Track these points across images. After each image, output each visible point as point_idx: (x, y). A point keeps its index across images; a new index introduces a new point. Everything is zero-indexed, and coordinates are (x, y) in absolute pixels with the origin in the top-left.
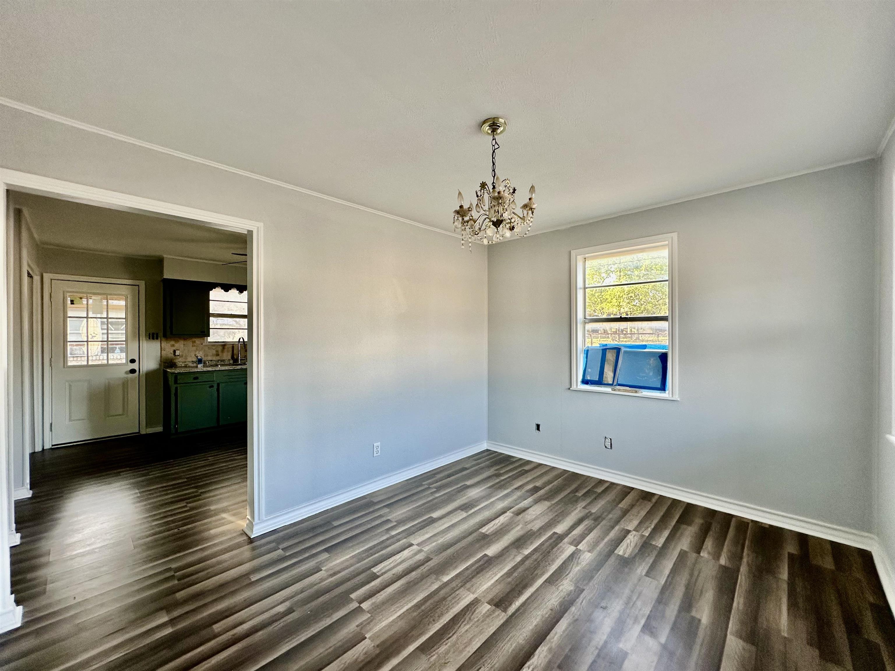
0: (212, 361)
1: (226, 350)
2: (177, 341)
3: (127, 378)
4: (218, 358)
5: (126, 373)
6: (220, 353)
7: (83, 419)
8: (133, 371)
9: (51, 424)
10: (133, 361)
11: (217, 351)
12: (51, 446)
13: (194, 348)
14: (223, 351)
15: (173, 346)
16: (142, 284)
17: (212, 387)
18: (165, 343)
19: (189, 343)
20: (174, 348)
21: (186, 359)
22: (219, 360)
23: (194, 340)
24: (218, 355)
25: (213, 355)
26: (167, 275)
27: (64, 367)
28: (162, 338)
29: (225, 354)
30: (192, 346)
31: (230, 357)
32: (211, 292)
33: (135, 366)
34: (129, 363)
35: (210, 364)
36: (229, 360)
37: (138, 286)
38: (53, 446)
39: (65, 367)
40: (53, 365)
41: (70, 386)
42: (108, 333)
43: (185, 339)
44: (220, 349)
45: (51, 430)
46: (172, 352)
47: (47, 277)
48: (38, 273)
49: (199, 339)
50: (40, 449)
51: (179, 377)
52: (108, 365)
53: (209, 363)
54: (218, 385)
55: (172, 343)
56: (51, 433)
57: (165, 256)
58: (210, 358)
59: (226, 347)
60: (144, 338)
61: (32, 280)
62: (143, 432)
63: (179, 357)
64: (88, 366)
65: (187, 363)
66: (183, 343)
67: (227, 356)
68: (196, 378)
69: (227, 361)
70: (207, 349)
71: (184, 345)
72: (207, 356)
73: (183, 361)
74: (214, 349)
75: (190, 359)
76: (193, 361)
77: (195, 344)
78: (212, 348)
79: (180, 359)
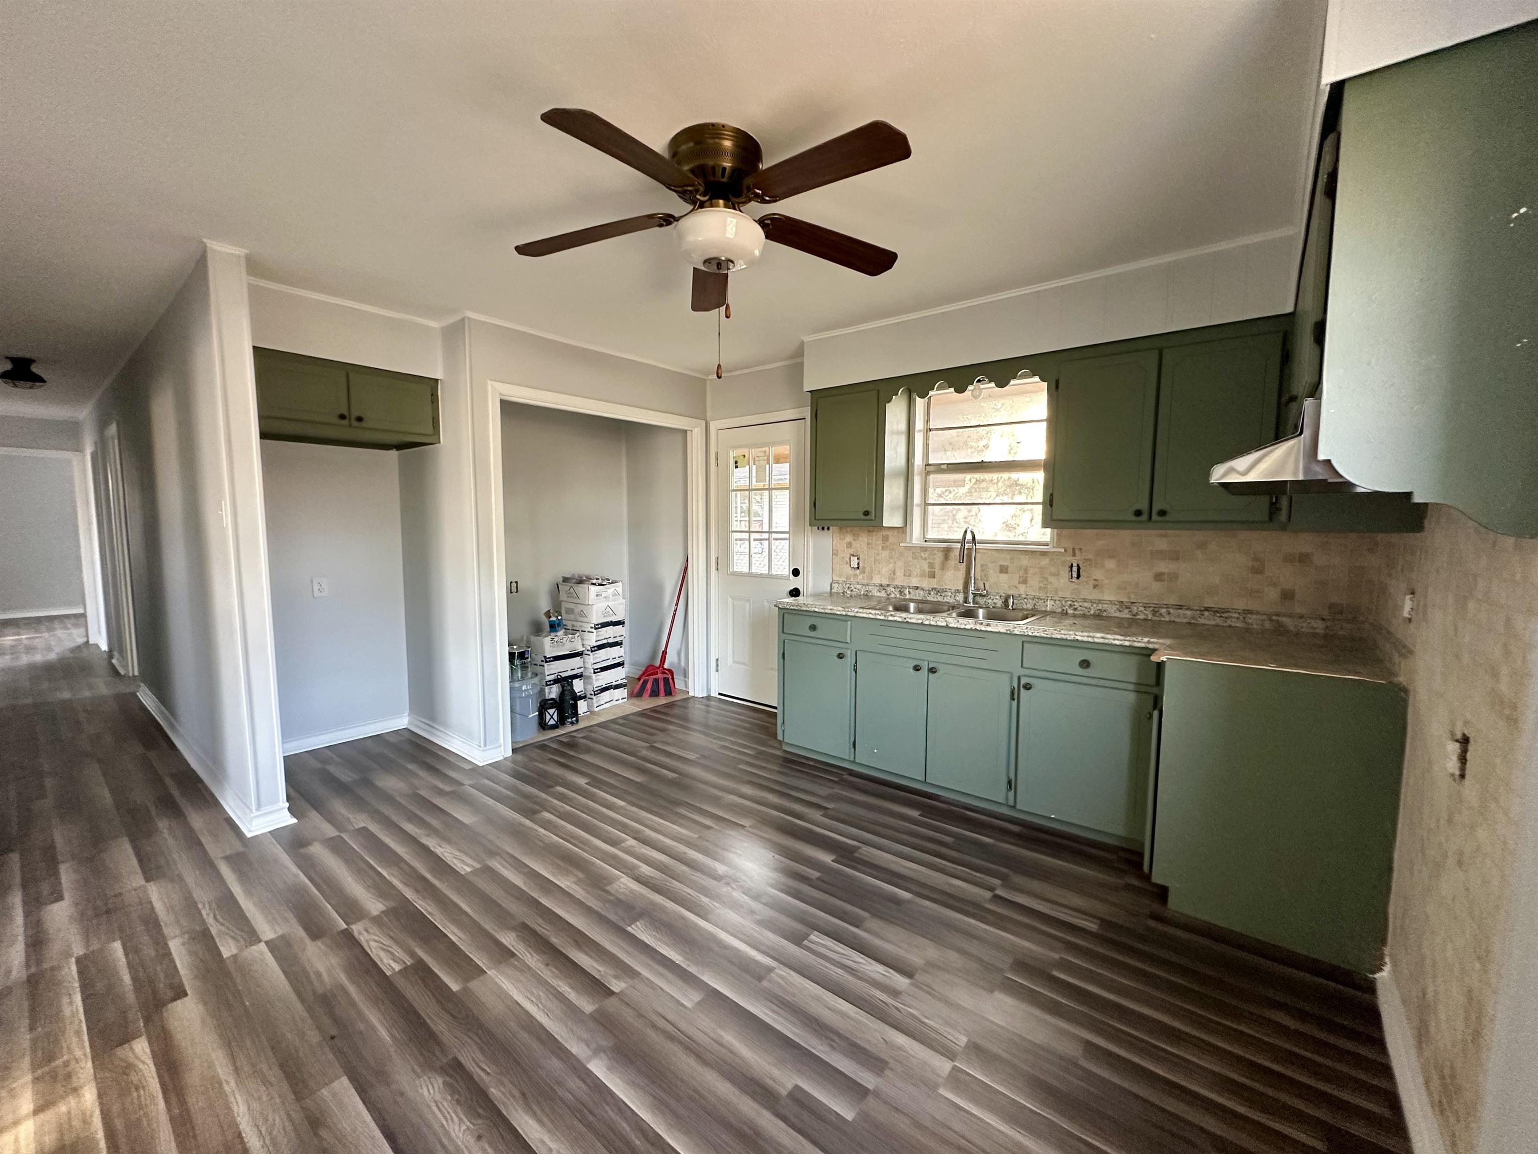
0: (917, 588)
1: (952, 563)
2: (856, 536)
4: (933, 583)
5: (788, 594)
6: (937, 570)
8: (794, 592)
9: (717, 661)
10: (796, 573)
11: (931, 565)
12: (718, 695)
13: (886, 554)
14: (943, 567)
15: (850, 545)
17: (841, 656)
18: (838, 538)
19: (877, 539)
20: (852, 552)
21: (871, 578)
22: (933, 589)
23: (885, 533)
24: (932, 575)
25: (922, 575)
27: (729, 573)
29: (949, 575)
30: (883, 548)
31: (956, 585)
33: (799, 583)
34: (792, 575)
38: (720, 694)
40: (719, 567)
43: (870, 531)
44: (939, 558)
46: (848, 560)
47: (714, 426)
49: (894, 533)
51: (786, 616)
52: (769, 576)
53: (910, 593)
54: (856, 654)
55: (849, 538)
56: (718, 673)
58: (915, 582)
59: (951, 554)
60: (809, 528)
63: (858, 571)
64: (750, 575)
65: (870, 588)
66: (866, 540)
67: (953, 579)
68: (813, 628)
69: (950, 594)
70: (910, 559)
71: (868, 544)
72: (910, 576)
73: (865, 582)
74: (925, 559)
75: (877, 580)
76: (881, 585)
77: (888, 543)
78: (922, 557)
79: (861, 577)
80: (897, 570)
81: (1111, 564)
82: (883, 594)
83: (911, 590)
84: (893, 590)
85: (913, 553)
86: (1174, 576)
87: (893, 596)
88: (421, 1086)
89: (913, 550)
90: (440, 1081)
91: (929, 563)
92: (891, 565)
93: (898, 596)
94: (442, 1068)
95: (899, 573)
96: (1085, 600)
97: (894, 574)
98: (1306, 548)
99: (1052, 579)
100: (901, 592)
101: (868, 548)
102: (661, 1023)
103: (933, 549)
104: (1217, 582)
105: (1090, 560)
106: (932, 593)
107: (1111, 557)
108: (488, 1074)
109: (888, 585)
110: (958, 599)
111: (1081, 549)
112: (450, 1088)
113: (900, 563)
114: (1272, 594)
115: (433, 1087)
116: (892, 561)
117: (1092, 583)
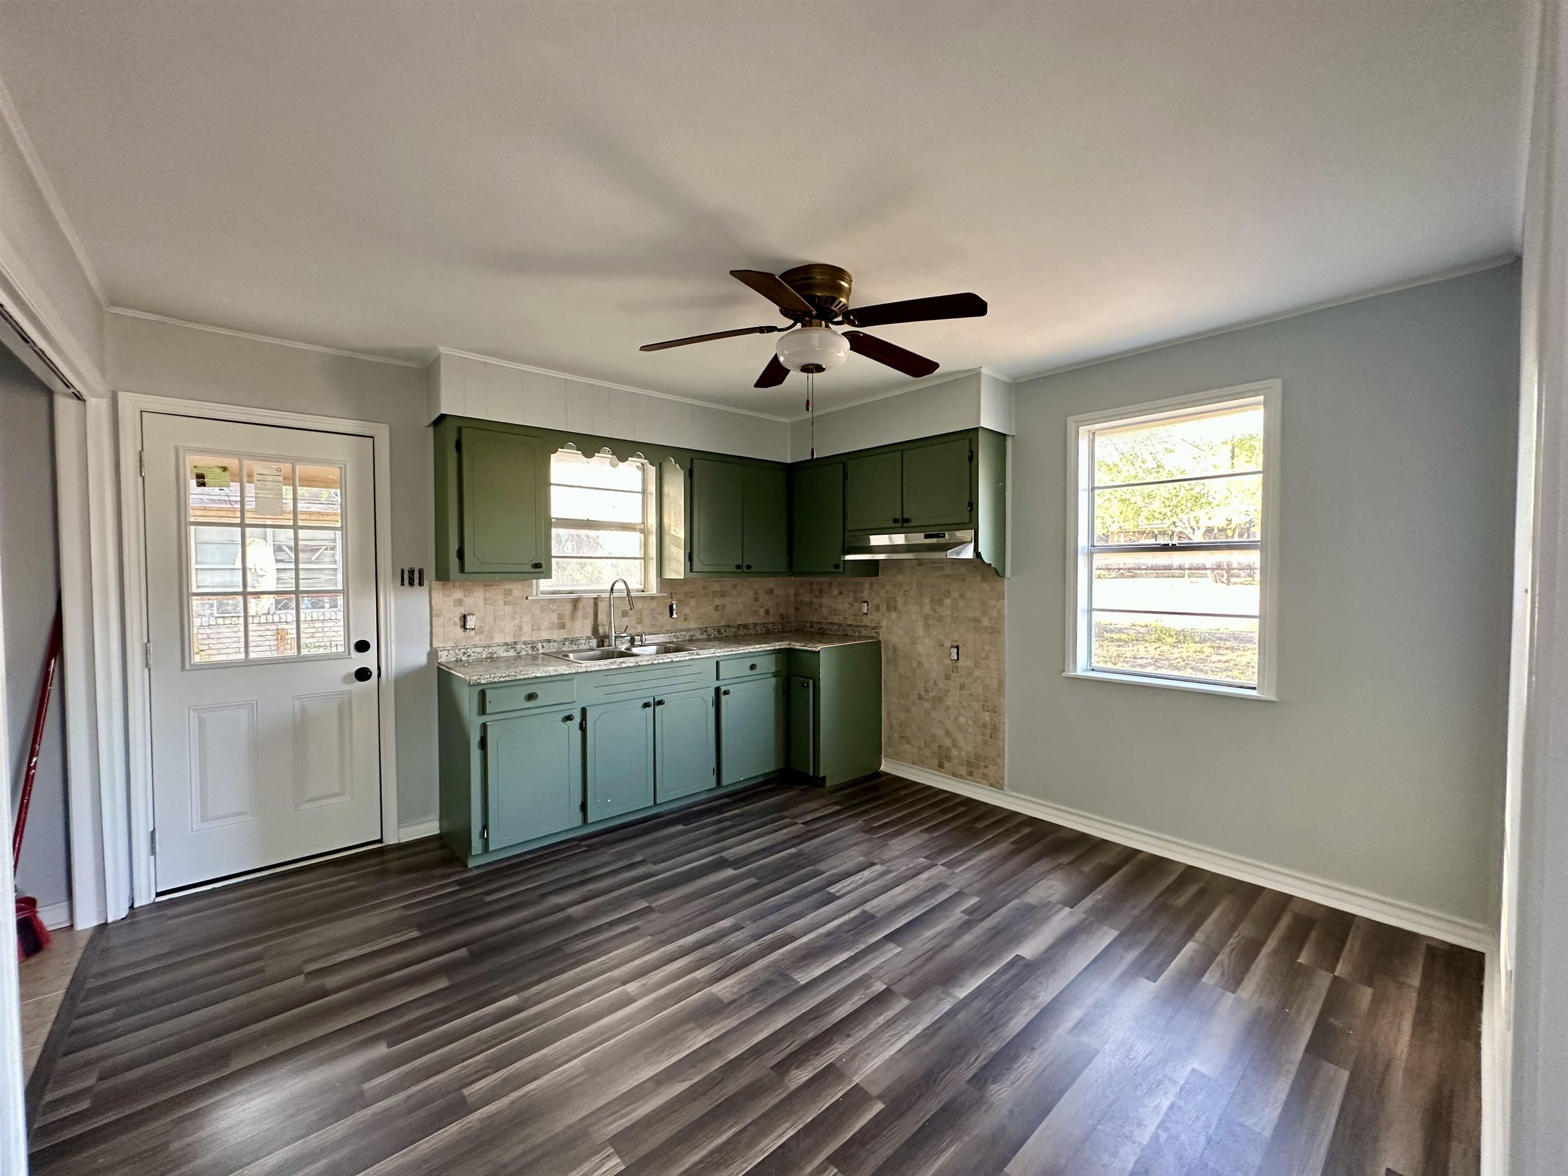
0: (549, 641)
1: (580, 613)
2: (468, 591)
3: (349, 693)
4: (563, 634)
5: (346, 679)
6: (567, 621)
7: (241, 814)
8: (363, 674)
9: (153, 833)
10: (362, 646)
11: (560, 616)
12: (154, 895)
13: (509, 609)
14: (573, 616)
15: (459, 602)
16: (382, 432)
17: (569, 718)
18: (441, 595)
19: (497, 594)
20: (463, 610)
21: (492, 638)
22: (565, 639)
23: (508, 586)
24: (562, 626)
25: (552, 627)
26: (449, 406)
27: (183, 668)
28: (436, 584)
29: (578, 623)
30: (505, 603)
31: (588, 632)
32: (552, 455)
33: (368, 660)
34: (354, 653)
35: (546, 651)
36: (588, 638)
37: (373, 437)
38: (159, 894)
39: (187, 666)
40: (151, 662)
41: (201, 723)
42: (297, 570)
43: (487, 585)
44: (568, 608)
45: (153, 851)
46: (458, 621)
47: (129, 402)
48: (101, 389)
49: (519, 585)
50: (124, 912)
51: (488, 693)
52: (300, 659)
53: (543, 647)
54: (584, 711)
55: (458, 594)
56: (152, 857)
57: (443, 350)
58: (544, 635)
59: (580, 605)
60: (390, 584)
61: (85, 407)
62: (391, 839)
63: (473, 633)
64: (247, 663)
65: (494, 648)
66: (482, 595)
67: (582, 628)
68: (531, 697)
69: (584, 641)
70: (538, 611)
71: (485, 600)
72: (539, 629)
73: (484, 643)
74: (554, 611)
75: (499, 639)
76: (507, 644)
77: (511, 598)
78: (551, 609)
79: (477, 639)
80: (523, 625)
81: (693, 602)
82: (512, 653)
83: (544, 644)
84: (524, 646)
85: (541, 606)
86: (724, 606)
87: (524, 653)
88: (1000, 1100)
89: (542, 603)
90: (993, 1086)
91: (559, 614)
92: (517, 621)
93: (530, 652)
94: (979, 1090)
95: (527, 629)
96: (681, 631)
97: (520, 630)
98: (772, 585)
99: (659, 618)
100: (533, 648)
101: (485, 604)
102: (918, 962)
103: (562, 600)
104: (742, 609)
105: (681, 600)
106: (567, 643)
107: (693, 597)
108: (980, 1055)
109: (515, 643)
110: (591, 645)
111: (675, 593)
112: (996, 1079)
113: (526, 618)
114: (762, 612)
115: (999, 1090)
116: (517, 616)
117: (683, 617)
